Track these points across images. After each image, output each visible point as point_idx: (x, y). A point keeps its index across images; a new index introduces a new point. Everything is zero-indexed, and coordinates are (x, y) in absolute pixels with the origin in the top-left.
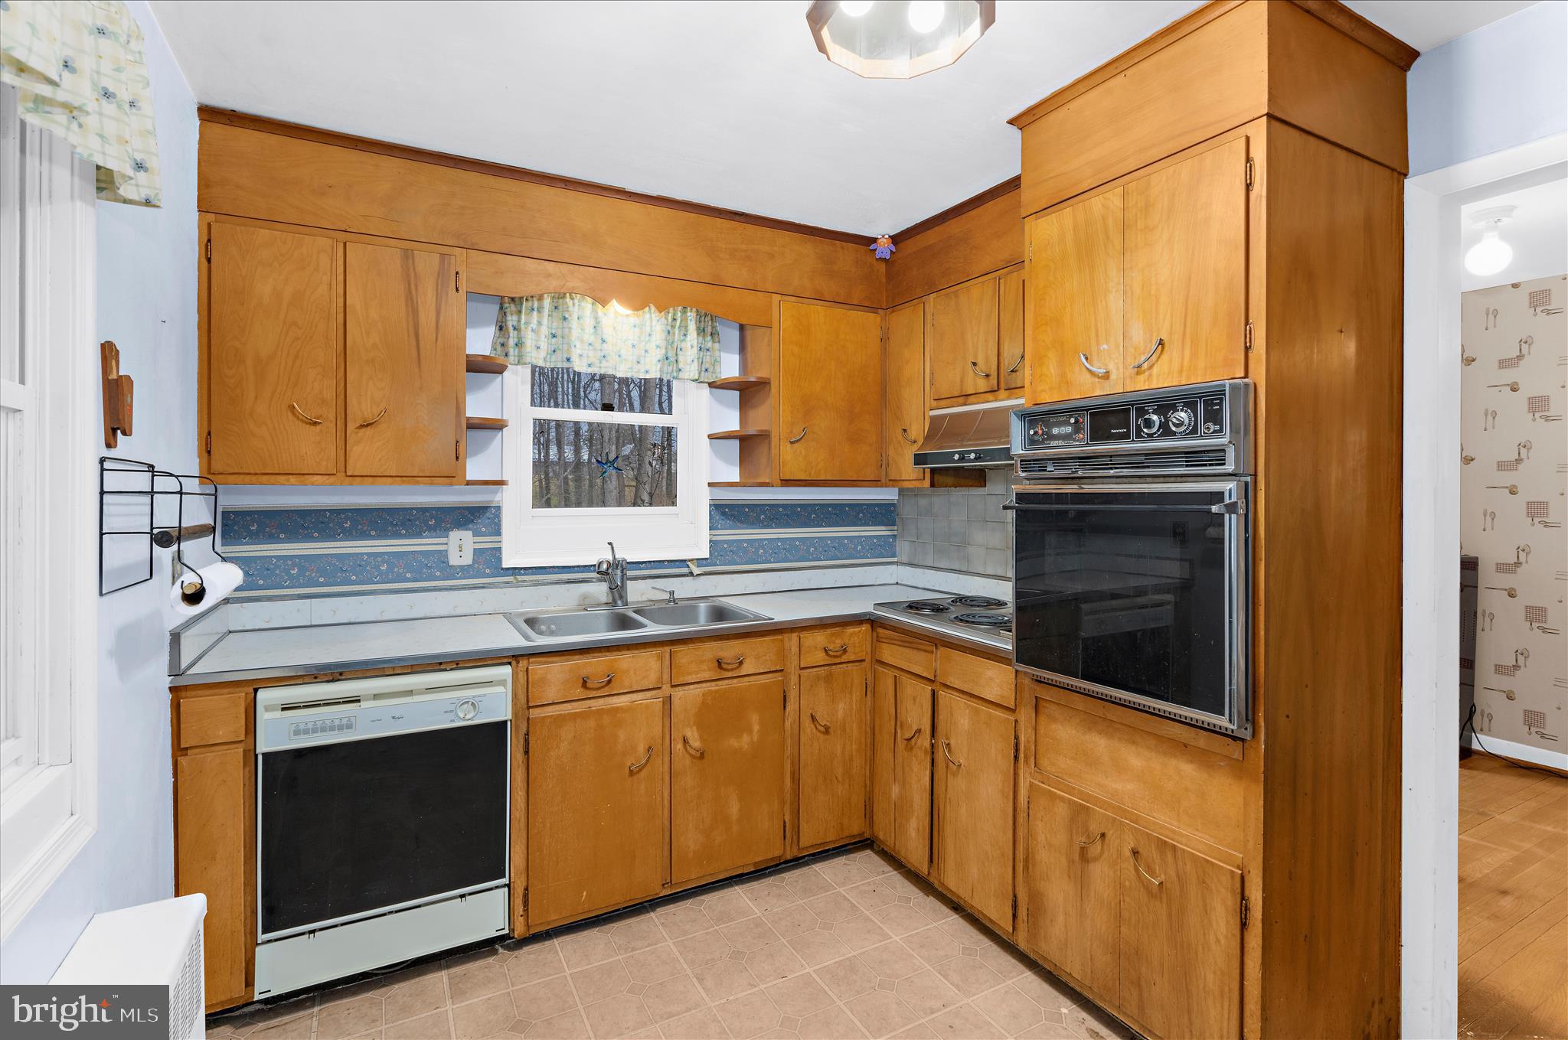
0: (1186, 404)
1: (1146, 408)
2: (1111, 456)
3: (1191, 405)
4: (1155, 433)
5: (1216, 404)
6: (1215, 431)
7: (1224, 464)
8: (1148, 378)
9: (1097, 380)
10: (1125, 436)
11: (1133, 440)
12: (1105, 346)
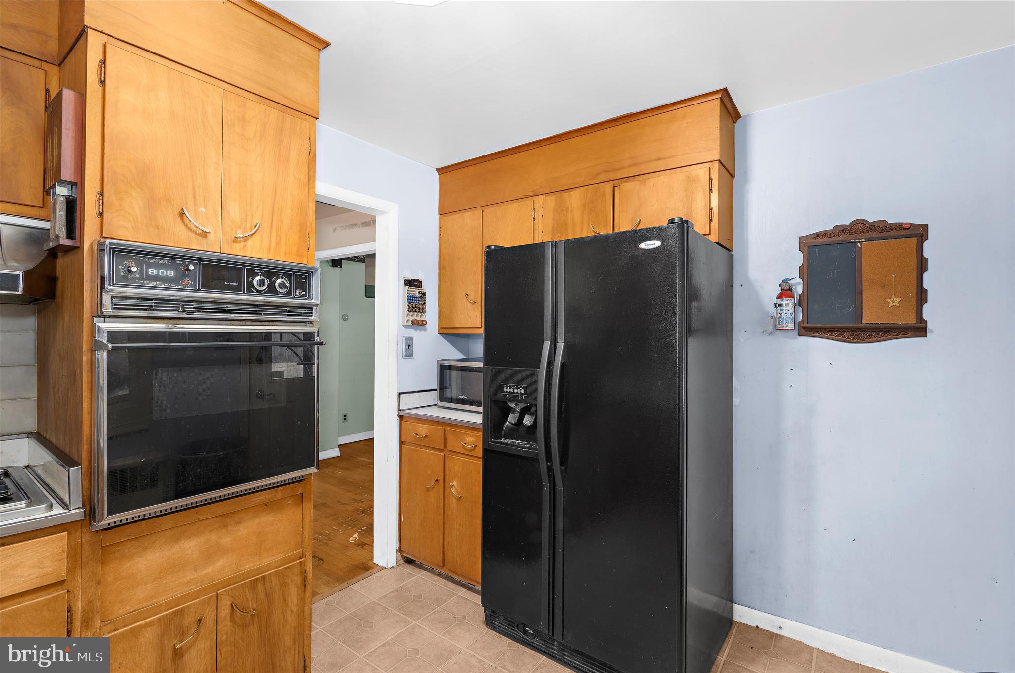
0: (284, 274)
1: (256, 271)
2: (226, 303)
3: (289, 276)
4: (263, 290)
5: (303, 279)
6: (303, 295)
7: (311, 316)
8: (244, 248)
9: (193, 235)
10: (238, 289)
11: (244, 293)
12: (203, 210)
